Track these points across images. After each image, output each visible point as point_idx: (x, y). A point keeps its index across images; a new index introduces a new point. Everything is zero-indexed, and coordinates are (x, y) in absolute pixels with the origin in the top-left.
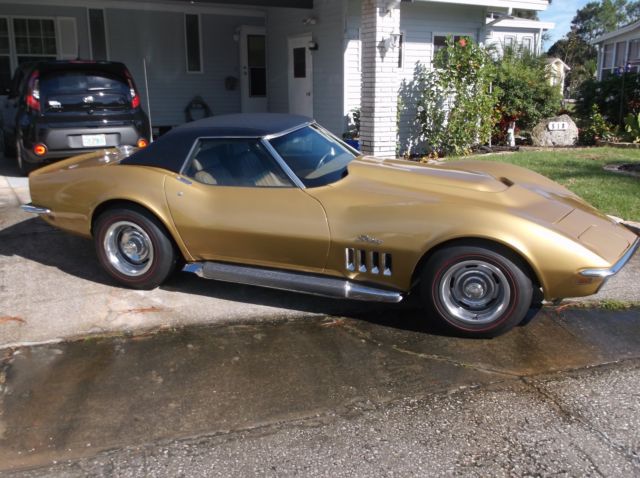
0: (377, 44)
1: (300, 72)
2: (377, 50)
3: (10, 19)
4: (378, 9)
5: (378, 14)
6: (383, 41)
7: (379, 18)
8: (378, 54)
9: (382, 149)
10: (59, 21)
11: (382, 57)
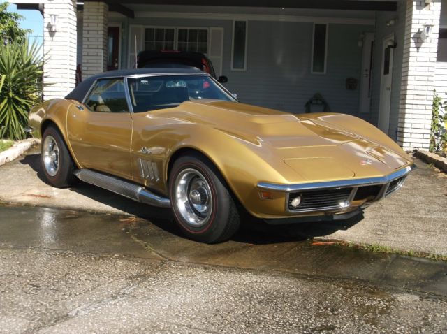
0: (412, 35)
1: (386, 72)
2: (412, 41)
3: (176, 29)
4: (415, 3)
5: (414, 8)
6: (419, 33)
7: (415, 11)
8: (413, 44)
9: (413, 136)
10: (211, 30)
11: (418, 48)
